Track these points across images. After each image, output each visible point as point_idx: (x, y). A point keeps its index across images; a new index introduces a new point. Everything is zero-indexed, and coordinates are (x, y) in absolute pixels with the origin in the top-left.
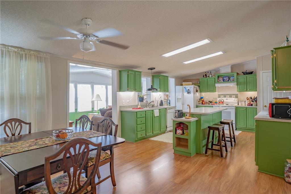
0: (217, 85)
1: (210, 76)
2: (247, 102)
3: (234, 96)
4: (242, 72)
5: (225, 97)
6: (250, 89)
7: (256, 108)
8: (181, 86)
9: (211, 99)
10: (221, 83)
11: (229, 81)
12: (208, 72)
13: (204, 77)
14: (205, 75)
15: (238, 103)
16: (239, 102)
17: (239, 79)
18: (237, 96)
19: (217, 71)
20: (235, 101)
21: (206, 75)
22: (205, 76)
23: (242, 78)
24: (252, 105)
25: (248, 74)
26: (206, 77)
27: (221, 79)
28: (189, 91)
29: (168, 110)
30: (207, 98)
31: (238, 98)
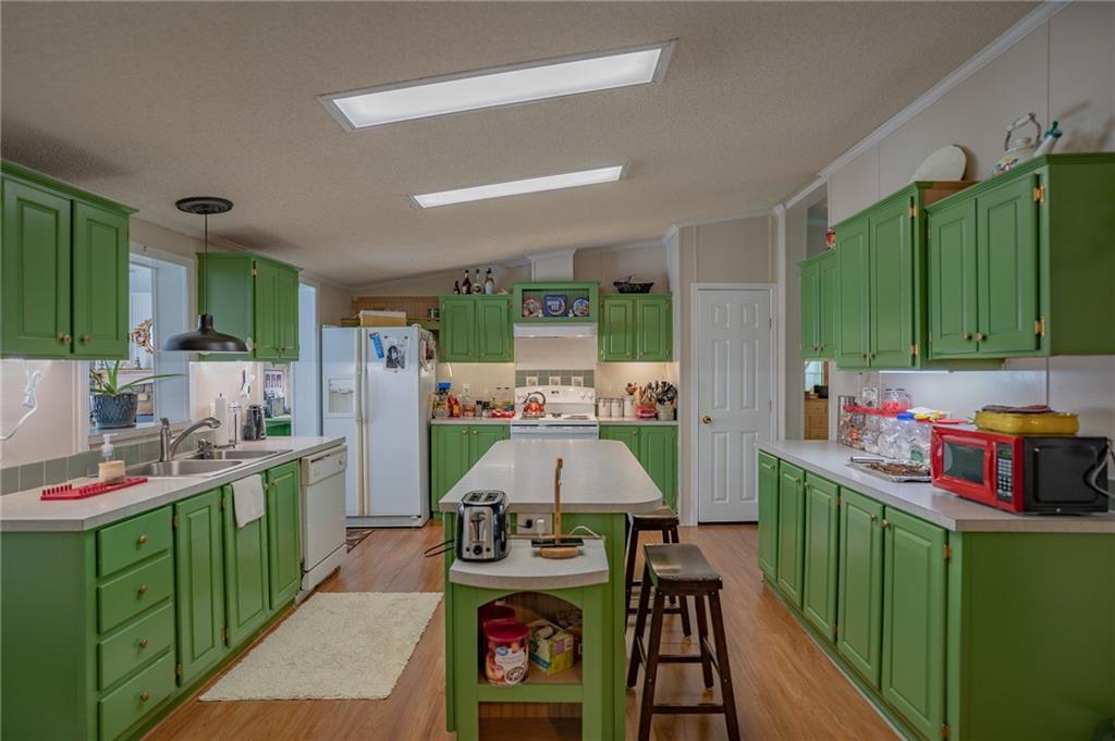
0: (519, 331)
1: (488, 286)
2: (627, 403)
3: (581, 379)
4: (615, 284)
5: (543, 381)
6: (644, 353)
7: (675, 428)
8: (355, 329)
9: (486, 392)
10: (537, 321)
11: (566, 314)
12: (478, 271)
13: (457, 289)
14: (465, 283)
15: (597, 406)
16: (601, 405)
17: (607, 307)
18: (589, 379)
19: (513, 267)
20: (587, 401)
21: (467, 282)
22: (465, 289)
23: (619, 307)
24: (656, 417)
25: (637, 292)
26: (469, 292)
27: (533, 304)
28: (394, 355)
29: (312, 467)
30: (465, 386)
31: (592, 386)
